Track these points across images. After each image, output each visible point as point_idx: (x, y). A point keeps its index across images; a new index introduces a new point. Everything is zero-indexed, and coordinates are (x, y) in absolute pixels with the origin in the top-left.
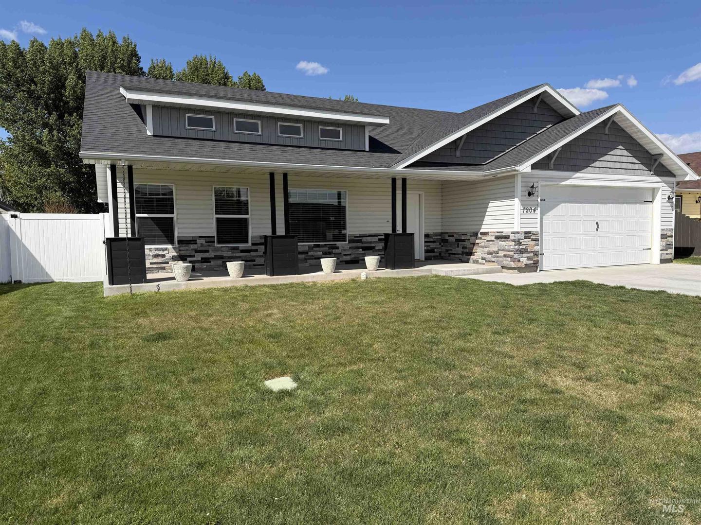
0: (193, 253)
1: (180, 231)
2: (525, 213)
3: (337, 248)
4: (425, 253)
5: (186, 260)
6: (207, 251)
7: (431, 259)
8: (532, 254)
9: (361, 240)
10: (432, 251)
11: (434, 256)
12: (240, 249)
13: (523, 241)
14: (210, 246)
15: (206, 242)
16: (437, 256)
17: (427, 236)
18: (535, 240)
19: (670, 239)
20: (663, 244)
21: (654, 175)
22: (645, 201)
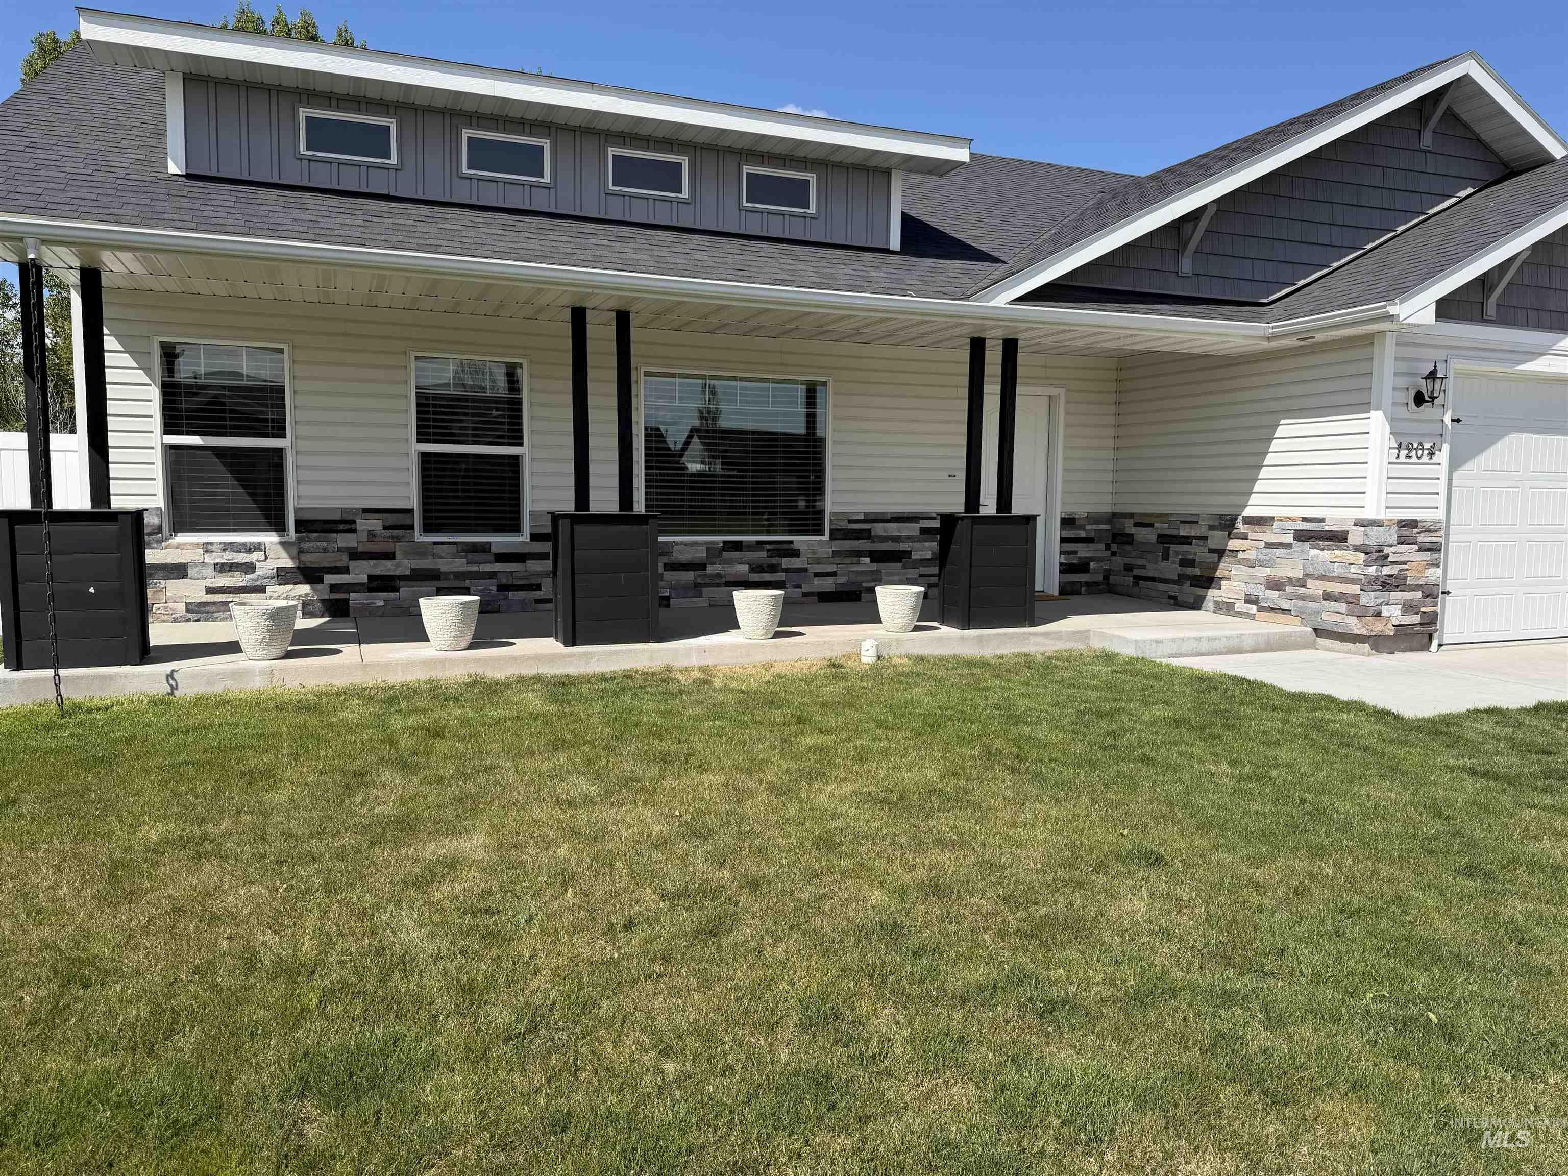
0: (344, 560)
1: (304, 490)
2: (1402, 459)
3: (796, 554)
4: (1061, 572)
5: (321, 581)
6: (390, 556)
7: (1079, 593)
8: (1419, 594)
9: (869, 530)
10: (1082, 567)
11: (1087, 584)
12: (494, 550)
13: (1393, 549)
14: (398, 539)
15: (385, 528)
16: (1096, 584)
17: (1068, 522)
18: (1429, 550)
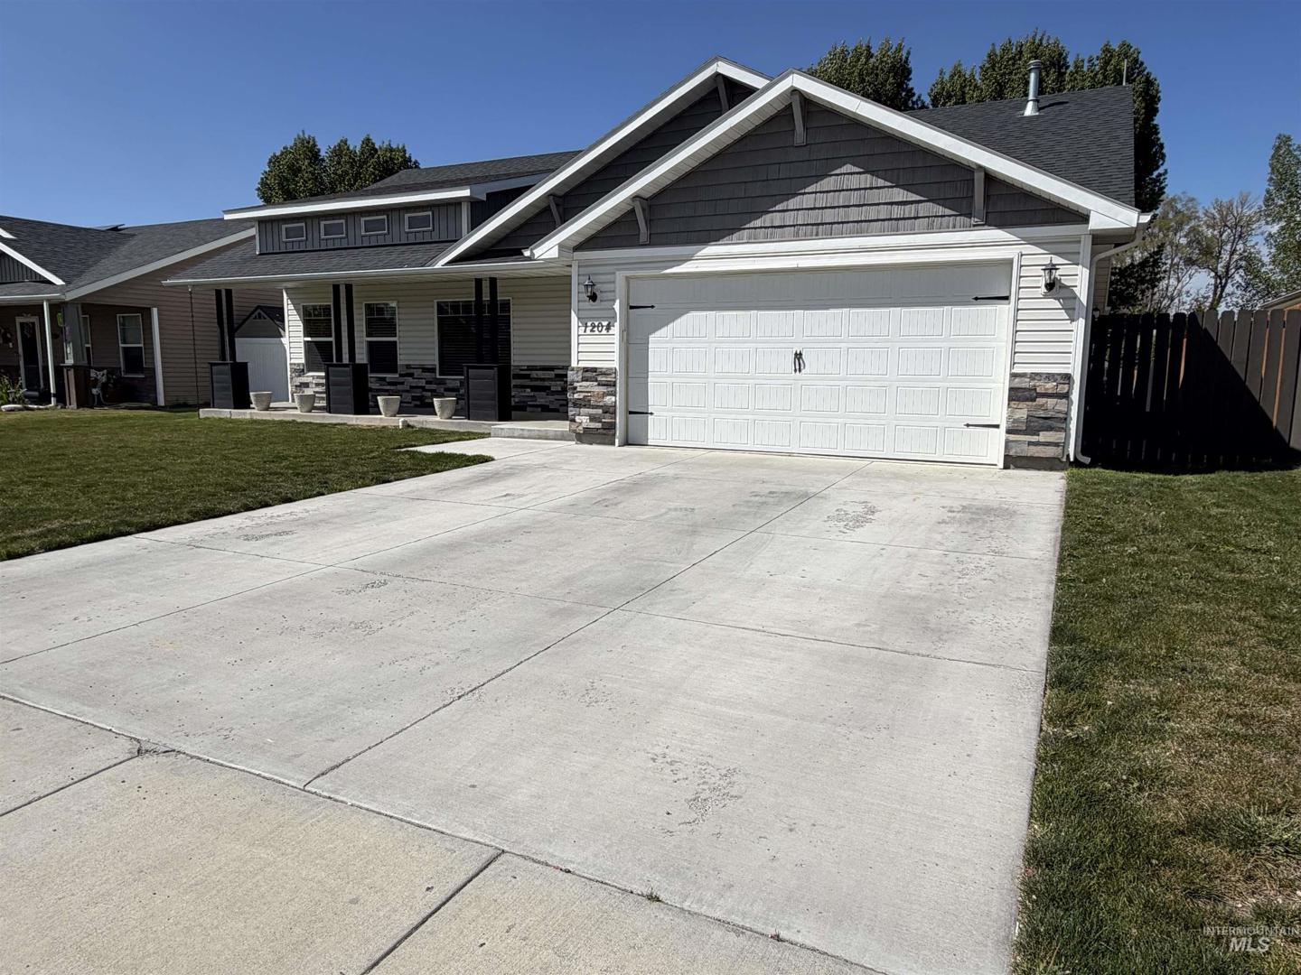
2: (588, 332)
9: (530, 375)
12: (388, 380)
13: (580, 384)
18: (604, 385)
19: (1051, 402)
20: (1022, 414)
21: (986, 227)
22: (976, 299)
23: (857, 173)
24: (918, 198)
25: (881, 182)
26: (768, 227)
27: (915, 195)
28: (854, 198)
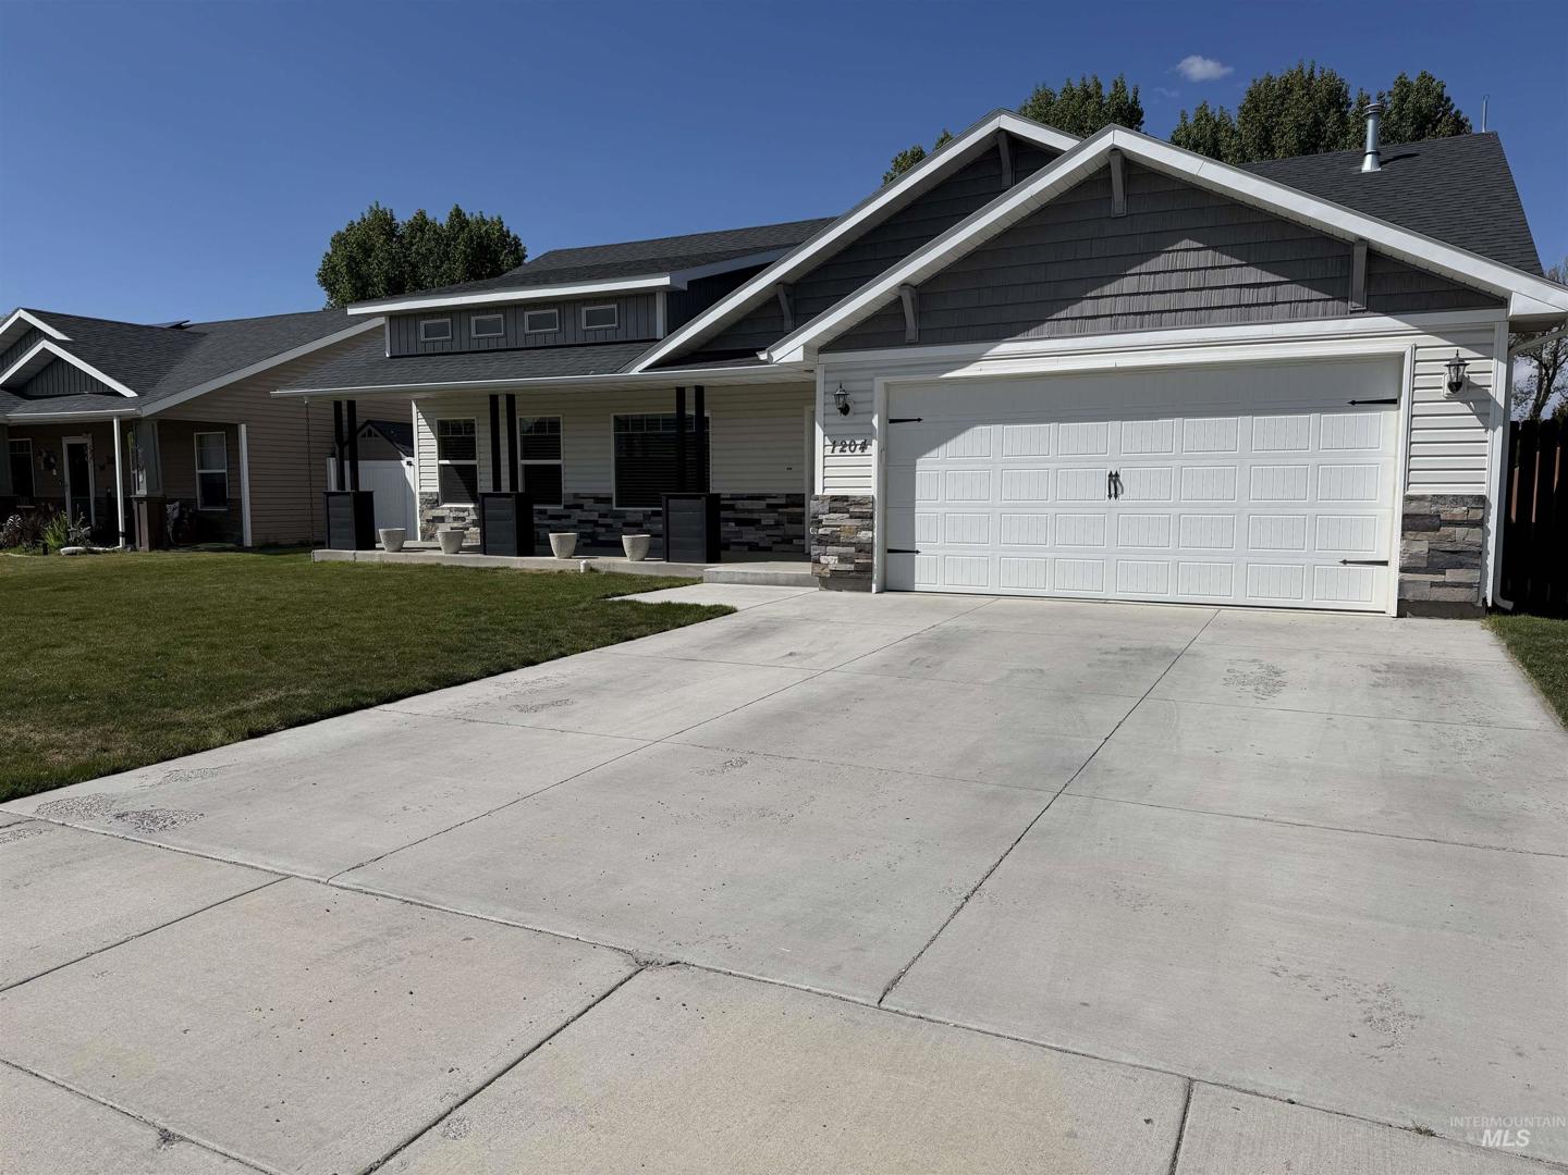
1: (481, 484)
2: (837, 452)
9: (733, 505)
12: (549, 513)
13: (824, 517)
18: (859, 518)
19: (1460, 532)
20: (1422, 547)
21: (1367, 314)
22: (1353, 403)
23: (1195, 249)
24: (1277, 279)
25: (1226, 260)
26: (1076, 318)
27: (1272, 275)
28: (1193, 280)
